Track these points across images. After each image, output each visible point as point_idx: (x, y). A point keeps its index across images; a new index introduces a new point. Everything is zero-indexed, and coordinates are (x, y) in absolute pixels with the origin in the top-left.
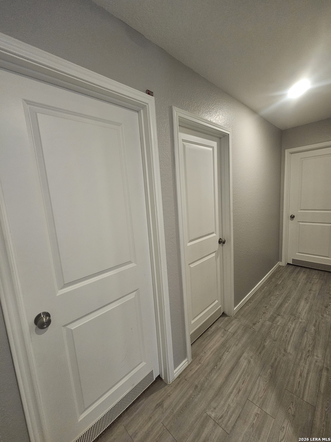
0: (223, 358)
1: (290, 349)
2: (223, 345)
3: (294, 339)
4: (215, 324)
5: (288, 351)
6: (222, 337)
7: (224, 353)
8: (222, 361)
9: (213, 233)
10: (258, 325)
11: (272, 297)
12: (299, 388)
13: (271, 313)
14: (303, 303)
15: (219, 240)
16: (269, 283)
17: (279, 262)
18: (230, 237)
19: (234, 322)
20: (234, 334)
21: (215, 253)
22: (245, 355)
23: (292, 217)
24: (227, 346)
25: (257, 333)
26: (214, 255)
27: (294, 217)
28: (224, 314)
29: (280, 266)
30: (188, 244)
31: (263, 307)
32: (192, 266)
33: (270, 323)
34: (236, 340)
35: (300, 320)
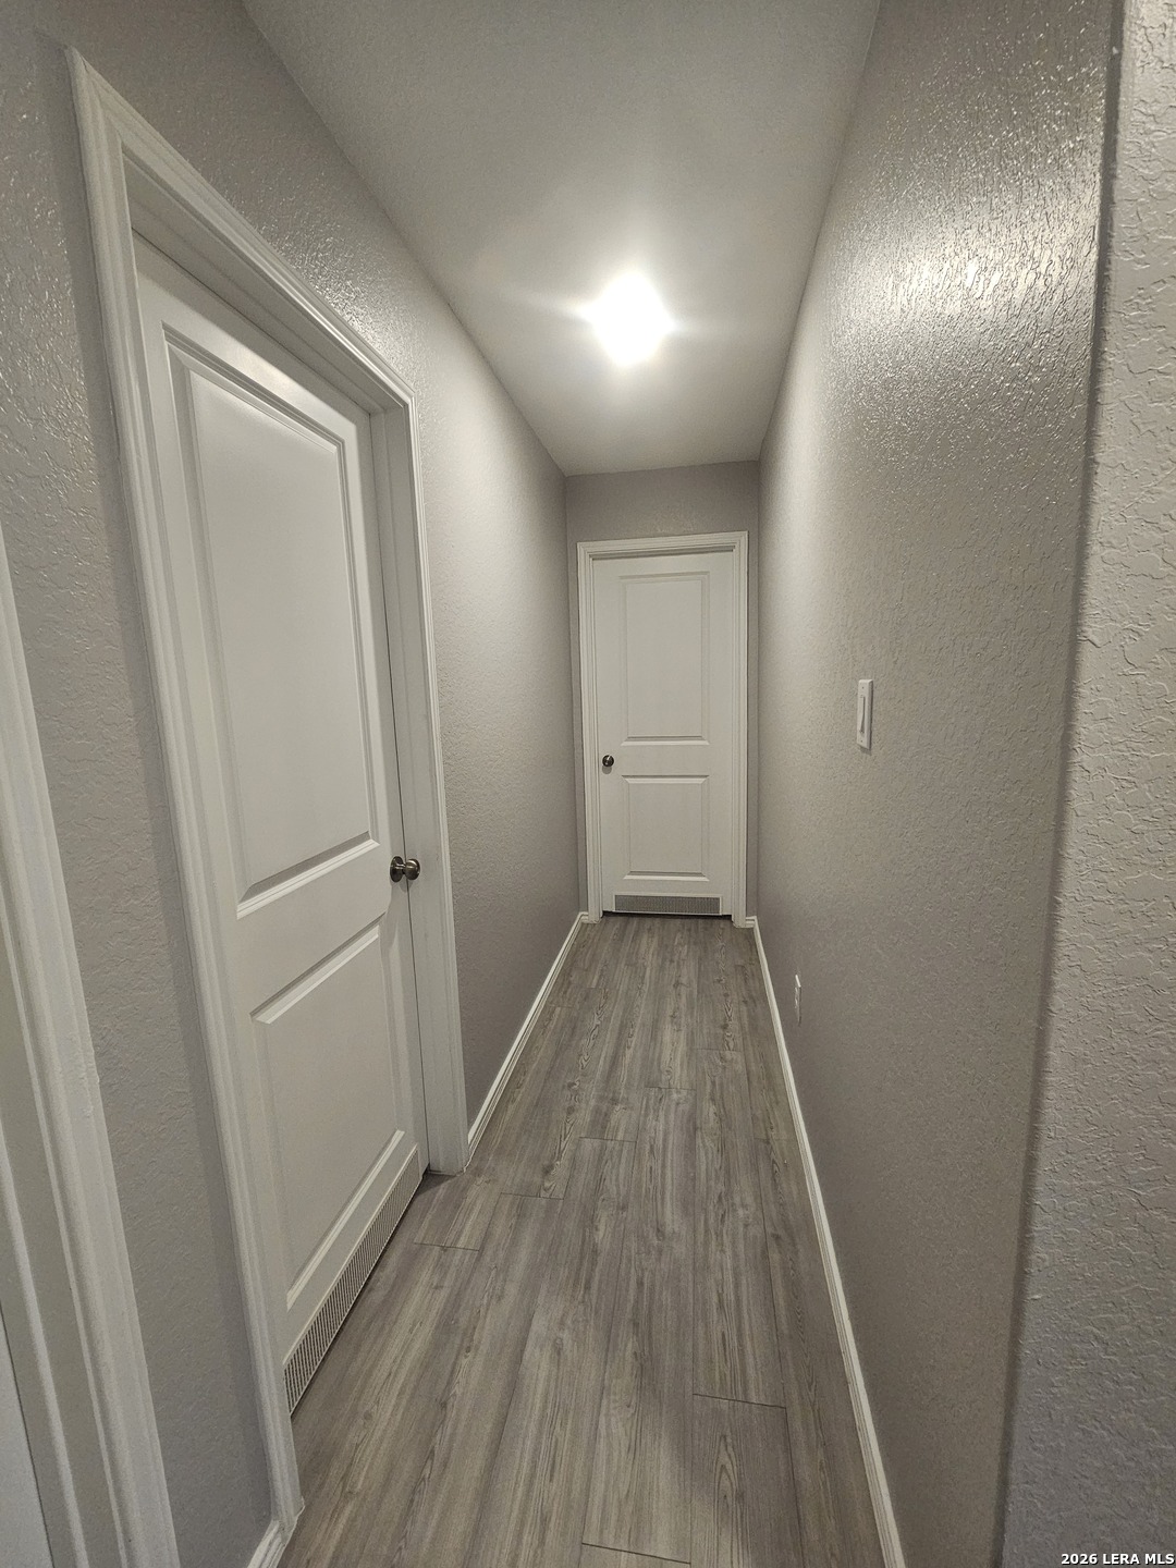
0: (455, 1395)
1: (672, 1218)
2: (446, 1325)
3: (672, 1177)
4: (396, 1238)
5: (668, 1229)
6: (436, 1288)
7: (455, 1364)
8: (452, 1414)
9: (364, 837)
10: (561, 1168)
11: (583, 1041)
12: (729, 1364)
13: (593, 1103)
14: (668, 1034)
15: (393, 863)
16: (565, 992)
17: (580, 914)
18: (439, 848)
19: (472, 1193)
20: (481, 1251)
21: (377, 928)
22: (539, 1325)
23: (608, 763)
24: (463, 1321)
25: (560, 1204)
26: (374, 935)
27: (611, 762)
28: (431, 1177)
29: (584, 926)
30: (240, 907)
31: (564, 1087)
32: (271, 1016)
33: (597, 1143)
34: (493, 1272)
35: (675, 1096)
